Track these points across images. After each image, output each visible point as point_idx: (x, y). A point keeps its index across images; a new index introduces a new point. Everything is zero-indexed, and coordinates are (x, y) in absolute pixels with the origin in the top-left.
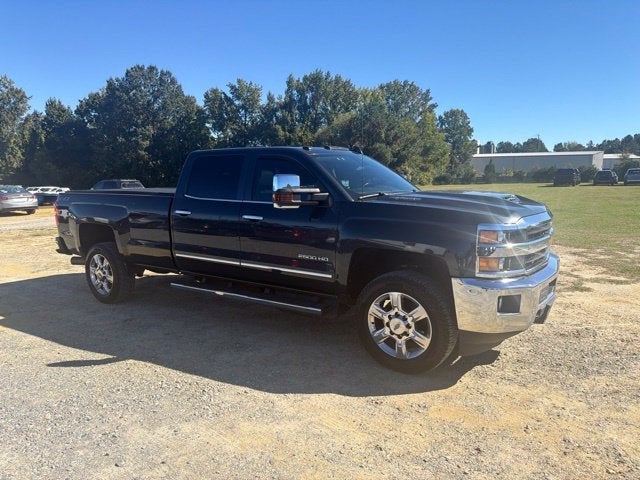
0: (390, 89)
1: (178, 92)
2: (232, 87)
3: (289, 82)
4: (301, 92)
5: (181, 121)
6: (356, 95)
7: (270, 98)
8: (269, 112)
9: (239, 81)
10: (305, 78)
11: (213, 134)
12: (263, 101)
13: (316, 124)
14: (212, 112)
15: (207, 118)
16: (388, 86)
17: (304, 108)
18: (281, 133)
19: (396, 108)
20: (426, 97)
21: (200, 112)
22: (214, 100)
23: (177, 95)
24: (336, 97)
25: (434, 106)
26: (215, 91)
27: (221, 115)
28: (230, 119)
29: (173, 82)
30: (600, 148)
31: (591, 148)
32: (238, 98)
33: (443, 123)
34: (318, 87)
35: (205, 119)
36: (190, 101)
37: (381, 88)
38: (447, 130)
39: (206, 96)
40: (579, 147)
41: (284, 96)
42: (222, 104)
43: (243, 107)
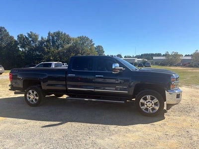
0: (81, 38)
1: (7, 34)
2: (28, 34)
3: (49, 34)
4: (53, 37)
5: (9, 44)
6: (71, 39)
7: (42, 38)
8: (42, 43)
9: (31, 32)
10: (54, 33)
11: (20, 49)
12: (40, 39)
13: (58, 47)
14: (20, 42)
15: (19, 43)
16: (80, 37)
17: (54, 42)
18: (46, 49)
19: (83, 44)
20: (91, 41)
21: (16, 41)
22: (21, 38)
23: (7, 36)
24: (64, 39)
25: (94, 44)
26: (22, 35)
27: (24, 43)
28: (27, 44)
29: (5, 31)
30: (136, 57)
31: (133, 57)
32: (31, 38)
33: (96, 49)
34: (59, 36)
35: (18, 44)
36: (12, 38)
37: (78, 37)
38: (97, 51)
39: (18, 36)
40: (130, 57)
41: (47, 38)
42: (24, 39)
43: (32, 41)
